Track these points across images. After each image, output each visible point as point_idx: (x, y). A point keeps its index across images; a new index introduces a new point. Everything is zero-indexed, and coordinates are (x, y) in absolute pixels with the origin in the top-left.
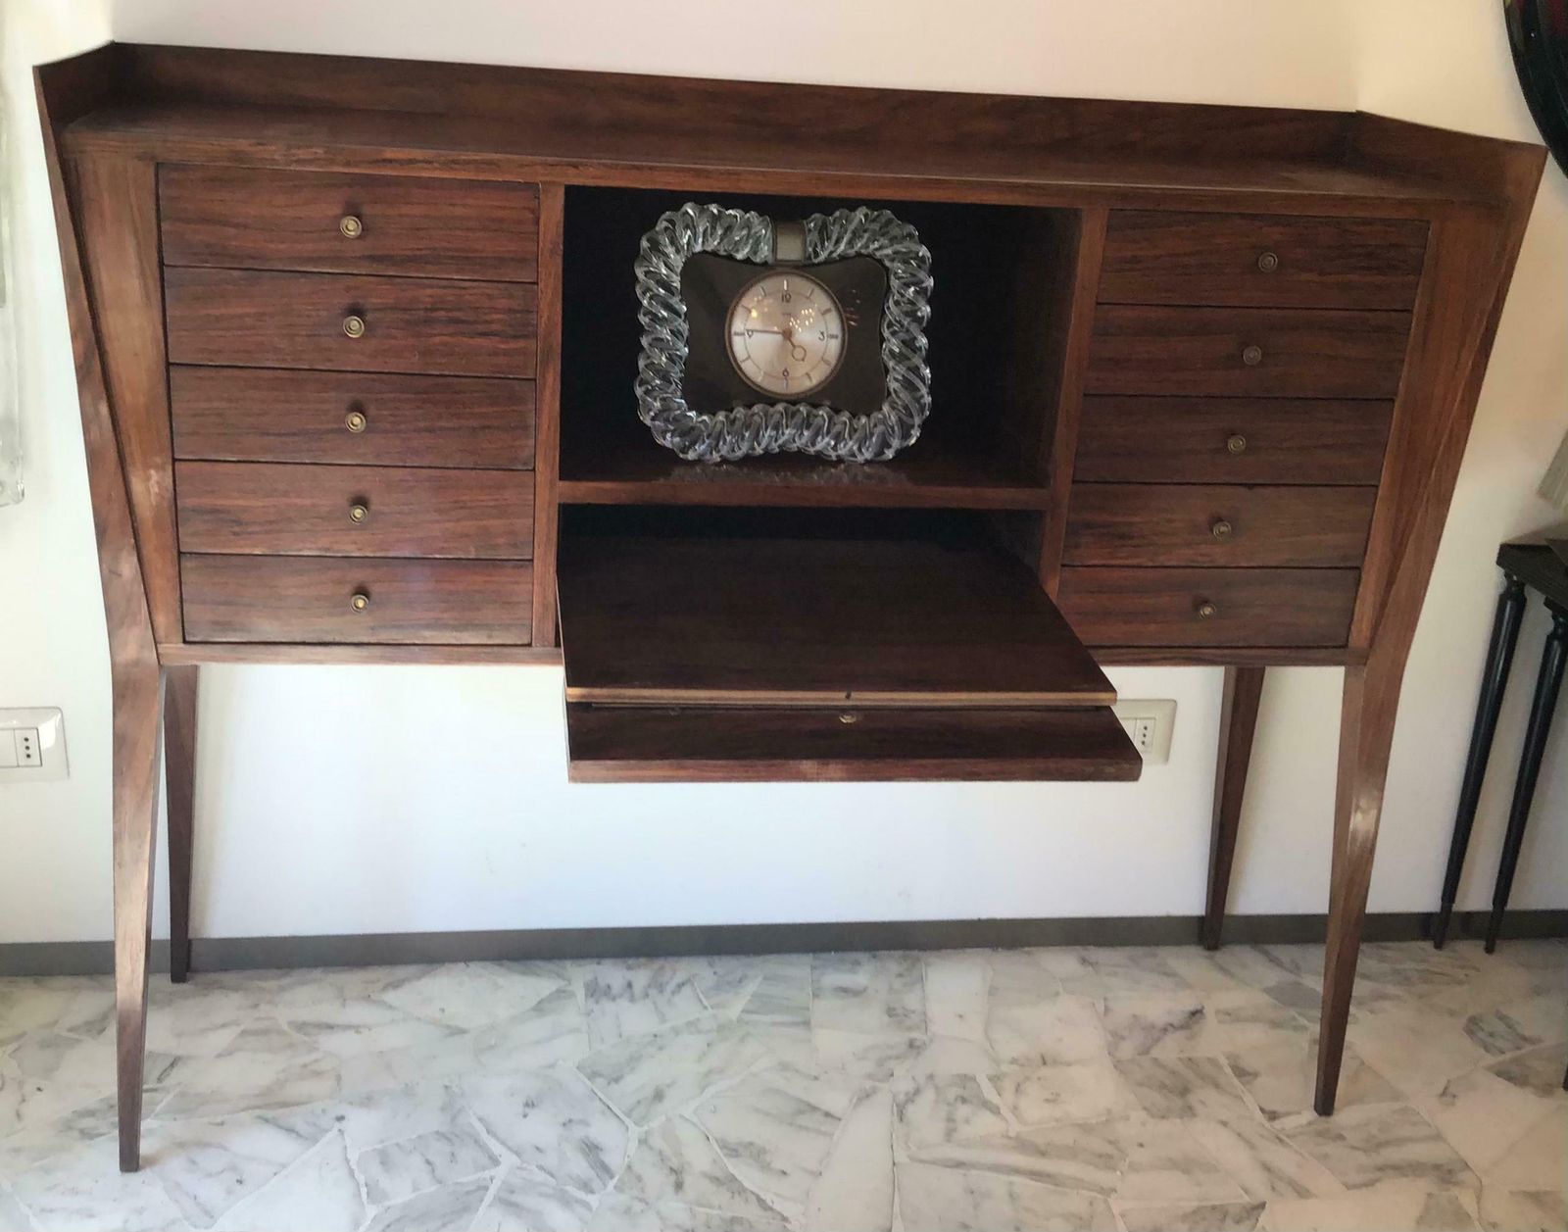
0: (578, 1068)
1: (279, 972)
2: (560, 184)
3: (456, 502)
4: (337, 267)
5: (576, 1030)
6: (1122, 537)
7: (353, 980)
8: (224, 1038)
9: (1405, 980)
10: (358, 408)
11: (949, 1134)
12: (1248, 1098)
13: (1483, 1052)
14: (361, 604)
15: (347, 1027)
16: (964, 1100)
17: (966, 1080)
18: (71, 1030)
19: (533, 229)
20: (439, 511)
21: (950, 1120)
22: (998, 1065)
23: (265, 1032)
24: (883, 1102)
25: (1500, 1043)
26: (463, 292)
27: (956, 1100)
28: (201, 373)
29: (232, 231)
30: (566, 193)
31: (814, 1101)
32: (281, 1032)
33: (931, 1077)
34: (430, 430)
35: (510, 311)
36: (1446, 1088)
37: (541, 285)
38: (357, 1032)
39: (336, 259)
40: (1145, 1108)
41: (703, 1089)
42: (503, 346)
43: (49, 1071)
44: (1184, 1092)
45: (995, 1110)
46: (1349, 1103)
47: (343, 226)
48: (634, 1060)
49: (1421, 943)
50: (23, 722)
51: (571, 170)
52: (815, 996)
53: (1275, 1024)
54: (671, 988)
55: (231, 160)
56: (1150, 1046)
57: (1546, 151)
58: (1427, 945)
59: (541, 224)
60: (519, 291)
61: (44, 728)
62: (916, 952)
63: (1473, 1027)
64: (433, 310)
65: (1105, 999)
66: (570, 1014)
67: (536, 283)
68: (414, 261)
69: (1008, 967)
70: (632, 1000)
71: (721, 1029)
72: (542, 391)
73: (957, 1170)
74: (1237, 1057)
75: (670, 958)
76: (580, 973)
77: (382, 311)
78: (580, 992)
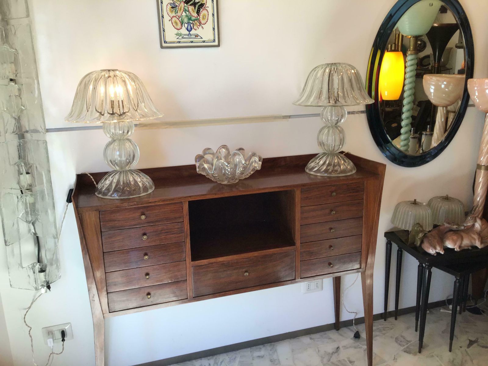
2: (187, 201)
3: (169, 270)
4: (140, 225)
6: (312, 253)
9: (380, 331)
10: (146, 254)
13: (400, 346)
14: (149, 297)
19: (182, 211)
20: (165, 273)
25: (403, 343)
26: (168, 226)
29: (116, 222)
30: (189, 203)
34: (163, 256)
35: (178, 228)
36: (394, 358)
37: (185, 222)
42: (177, 236)
47: (141, 217)
49: (381, 320)
50: (62, 328)
51: (189, 198)
52: (253, 360)
53: (355, 348)
54: (219, 363)
55: (116, 208)
56: (330, 359)
57: (386, 165)
58: (383, 320)
59: (184, 210)
60: (180, 224)
61: (67, 328)
62: (273, 343)
63: (397, 340)
64: (162, 231)
65: (318, 348)
67: (183, 221)
68: (157, 221)
69: (295, 343)
72: (186, 243)
74: (349, 358)
75: (218, 355)
76: (197, 363)
77: (150, 233)
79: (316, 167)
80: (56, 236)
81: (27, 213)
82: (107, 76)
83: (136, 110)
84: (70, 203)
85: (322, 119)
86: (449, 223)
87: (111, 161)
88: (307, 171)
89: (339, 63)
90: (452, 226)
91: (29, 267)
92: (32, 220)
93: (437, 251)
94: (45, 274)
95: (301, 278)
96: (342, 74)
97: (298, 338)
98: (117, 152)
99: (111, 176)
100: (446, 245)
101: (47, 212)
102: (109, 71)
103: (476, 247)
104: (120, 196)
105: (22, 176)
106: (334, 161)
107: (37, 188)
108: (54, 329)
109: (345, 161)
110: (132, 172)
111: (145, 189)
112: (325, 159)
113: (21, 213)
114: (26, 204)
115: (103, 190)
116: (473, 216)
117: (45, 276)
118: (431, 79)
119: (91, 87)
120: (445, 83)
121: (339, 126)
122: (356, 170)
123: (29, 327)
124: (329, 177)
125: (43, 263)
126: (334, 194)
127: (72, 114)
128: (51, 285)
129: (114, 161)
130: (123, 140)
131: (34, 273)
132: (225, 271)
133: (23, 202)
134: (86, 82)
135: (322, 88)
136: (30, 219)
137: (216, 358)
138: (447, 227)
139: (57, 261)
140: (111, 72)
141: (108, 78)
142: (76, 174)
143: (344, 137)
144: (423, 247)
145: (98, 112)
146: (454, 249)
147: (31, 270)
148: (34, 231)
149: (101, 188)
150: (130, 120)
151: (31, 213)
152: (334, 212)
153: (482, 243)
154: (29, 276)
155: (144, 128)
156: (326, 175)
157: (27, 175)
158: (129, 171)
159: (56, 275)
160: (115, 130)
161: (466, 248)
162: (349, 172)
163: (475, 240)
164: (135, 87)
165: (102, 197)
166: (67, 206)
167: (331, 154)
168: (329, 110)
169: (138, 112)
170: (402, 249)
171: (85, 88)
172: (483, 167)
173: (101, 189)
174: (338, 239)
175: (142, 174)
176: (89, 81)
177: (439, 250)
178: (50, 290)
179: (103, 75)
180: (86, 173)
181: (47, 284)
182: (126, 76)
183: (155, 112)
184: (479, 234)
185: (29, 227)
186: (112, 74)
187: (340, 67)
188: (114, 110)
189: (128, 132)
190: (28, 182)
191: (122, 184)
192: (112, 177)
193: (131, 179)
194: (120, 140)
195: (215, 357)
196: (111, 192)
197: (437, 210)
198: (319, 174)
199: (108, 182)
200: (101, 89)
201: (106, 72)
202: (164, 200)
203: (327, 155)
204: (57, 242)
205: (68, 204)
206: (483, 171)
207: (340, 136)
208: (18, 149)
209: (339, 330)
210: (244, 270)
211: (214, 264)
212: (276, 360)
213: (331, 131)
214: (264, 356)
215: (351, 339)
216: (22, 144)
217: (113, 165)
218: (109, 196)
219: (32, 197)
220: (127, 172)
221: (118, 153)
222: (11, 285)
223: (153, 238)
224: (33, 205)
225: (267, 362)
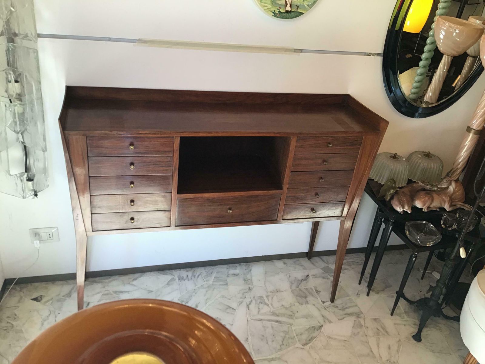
1: (108, 277)
2: (179, 136)
4: (129, 155)
5: (177, 290)
6: (297, 198)
7: (125, 278)
8: (98, 297)
9: (350, 265)
10: (132, 183)
11: (259, 312)
12: (319, 298)
14: (132, 221)
15: (125, 292)
16: (261, 303)
17: (261, 297)
18: (63, 296)
19: (172, 145)
21: (259, 308)
22: (268, 293)
23: (107, 294)
24: (244, 304)
26: (156, 158)
27: (260, 303)
28: (97, 177)
29: (104, 149)
30: (180, 138)
31: (230, 306)
32: (112, 294)
33: (254, 297)
34: (149, 186)
35: (167, 162)
36: (358, 293)
37: (174, 156)
38: (128, 293)
40: (298, 302)
41: (206, 303)
42: (165, 169)
43: (60, 308)
44: (306, 297)
45: (268, 305)
46: (337, 299)
47: (130, 147)
48: (191, 297)
50: (49, 231)
51: (182, 134)
52: (228, 277)
53: (324, 278)
54: (197, 276)
56: (299, 286)
59: (175, 144)
60: (169, 158)
61: (53, 231)
62: (249, 263)
64: (150, 162)
65: (289, 273)
66: (175, 285)
67: (173, 156)
68: (146, 153)
69: (268, 265)
70: (188, 280)
71: (208, 287)
72: (174, 177)
73: (261, 321)
74: (316, 287)
75: (196, 268)
76: (176, 273)
77: (138, 163)
78: (177, 279)
81: (15, 123)
91: (17, 176)
92: (20, 131)
94: (32, 183)
95: (282, 220)
97: (272, 261)
101: (36, 123)
105: (10, 84)
107: (26, 99)
108: (41, 231)
113: (9, 122)
114: (14, 114)
117: (33, 185)
125: (30, 173)
126: (330, 145)
128: (38, 194)
131: (22, 181)
132: (209, 205)
133: (11, 111)
136: (19, 130)
137: (194, 271)
138: (421, 186)
142: (66, 86)
147: (19, 179)
148: (22, 141)
151: (19, 123)
152: (327, 163)
154: (16, 184)
155: (144, 44)
157: (15, 83)
159: (44, 184)
161: (434, 209)
174: (325, 188)
177: (406, 210)
178: (37, 197)
181: (34, 193)
185: (17, 137)
190: (17, 91)
195: (194, 269)
202: (155, 133)
204: (46, 155)
208: (7, 53)
209: (310, 259)
210: (228, 207)
211: (199, 199)
212: (249, 280)
214: (238, 274)
215: (321, 269)
223: (141, 168)
224: (22, 115)
225: (241, 281)
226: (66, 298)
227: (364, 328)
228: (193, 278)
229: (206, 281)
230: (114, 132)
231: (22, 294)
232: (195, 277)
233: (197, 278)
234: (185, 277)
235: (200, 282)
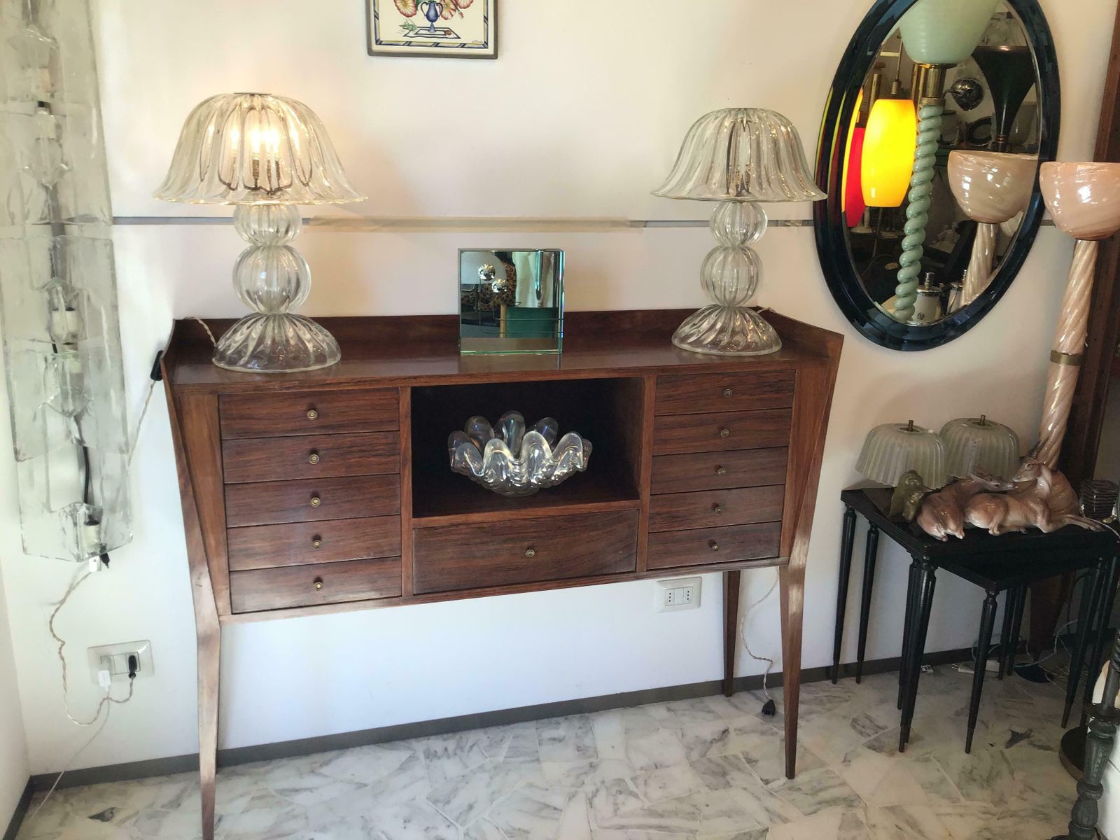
0: (427, 798)
1: (264, 763)
2: (409, 387)
3: (364, 533)
4: (305, 433)
5: (423, 778)
6: (675, 517)
7: (303, 763)
8: (242, 803)
9: (821, 703)
10: (315, 495)
11: (616, 811)
12: (755, 775)
13: (860, 736)
14: (319, 586)
15: (305, 789)
16: (621, 793)
17: (620, 781)
18: (163, 807)
19: (396, 406)
20: (356, 538)
21: (615, 804)
22: (634, 771)
23: (264, 797)
24: (581, 798)
25: (869, 731)
26: (364, 438)
27: (617, 792)
28: (240, 487)
29: (254, 422)
30: (412, 391)
31: (548, 803)
32: (273, 796)
33: (603, 782)
34: (350, 501)
35: (387, 444)
36: (845, 758)
37: (401, 431)
38: (312, 792)
39: (305, 430)
40: (707, 786)
41: (492, 801)
42: (383, 460)
43: (155, 831)
44: (724, 774)
45: (636, 796)
46: (801, 771)
47: (308, 415)
48: (455, 791)
49: (826, 682)
50: (131, 650)
51: (414, 381)
52: (540, 744)
53: (763, 733)
54: (467, 748)
55: (255, 391)
56: (706, 753)
57: (843, 336)
58: (829, 682)
59: (400, 404)
60: (391, 435)
61: (141, 651)
62: (587, 714)
63: (854, 723)
64: (351, 447)
65: (681, 729)
66: (419, 770)
67: (399, 431)
68: (341, 426)
69: (632, 717)
70: (449, 757)
71: (495, 768)
72: (404, 478)
73: (621, 830)
74: (747, 753)
75: (465, 732)
76: (420, 746)
77: (327, 449)
78: (422, 756)
79: (692, 335)
80: (124, 448)
81: (64, 394)
82: (246, 105)
83: (307, 184)
84: (158, 382)
85: (713, 230)
86: (981, 476)
87: (248, 292)
88: (676, 342)
89: (754, 110)
90: (987, 482)
91: (65, 511)
92: (74, 410)
93: (949, 531)
94: (98, 529)
95: (647, 570)
96: (757, 133)
97: (641, 708)
98: (261, 272)
99: (246, 326)
100: (970, 521)
101: (106, 395)
102: (252, 95)
103: (1038, 530)
104: (265, 367)
105: (56, 315)
106: (734, 324)
107: (87, 343)
108: (114, 651)
109: (758, 326)
110: (294, 320)
111: (321, 358)
112: (715, 318)
113: (52, 395)
114: (64, 375)
115: (230, 352)
116: (1036, 461)
117: (99, 533)
118: (966, 159)
119: (211, 129)
120: (995, 170)
121: (749, 249)
122: (781, 346)
123: (59, 640)
124: (720, 357)
125: (94, 505)
126: (729, 392)
127: (170, 183)
128: (109, 554)
129: (256, 293)
130: (277, 247)
131: (75, 524)
132: (483, 543)
133: (56, 370)
134: (200, 115)
135: (712, 162)
136: (71, 408)
137: (461, 739)
138: (977, 484)
139: (126, 504)
140: (256, 98)
141: (249, 111)
142: (174, 319)
143: (759, 274)
144: (919, 523)
145: (224, 183)
146: (988, 529)
147: (69, 517)
148: (78, 436)
149: (224, 347)
150: (293, 202)
151: (73, 395)
152: (727, 432)
153: (1049, 521)
154: (63, 529)
155: (325, 227)
156: (714, 352)
157: (67, 312)
158: (287, 316)
159: (123, 535)
160: (260, 222)
161: (1015, 530)
162: (764, 348)
163: (1035, 513)
164: (307, 135)
165: (226, 367)
166: (152, 387)
167: (729, 307)
168: (728, 213)
169: (310, 188)
170: (879, 530)
171: (198, 131)
172: (1064, 358)
173: (225, 351)
174: (732, 491)
175: (315, 327)
176: (209, 114)
177: (953, 531)
178: (107, 565)
179: (239, 104)
180: (196, 318)
181: (101, 551)
182: (289, 107)
183: (348, 191)
184: (1046, 502)
185: (68, 426)
186: (257, 102)
187: (756, 117)
188: (258, 181)
189: (287, 232)
190: (70, 328)
191: (269, 342)
192: (248, 328)
193: (291, 333)
194: (270, 247)
195: (458, 736)
196: (245, 359)
197: (958, 446)
198: (699, 350)
199: (239, 337)
200: (232, 133)
201: (245, 98)
202: (359, 382)
203: (718, 311)
204: (127, 465)
205: (154, 383)
206: (1062, 367)
207: (749, 270)
208: (51, 255)
209: (731, 696)
210: (526, 544)
211: (461, 527)
212: (590, 747)
213: (730, 259)
214: (564, 738)
215: (757, 715)
216: (59, 246)
217: (251, 299)
218: (242, 366)
219: (76, 360)
220: (283, 318)
221: (263, 276)
222: (24, 549)
223: (332, 461)
224: (79, 378)
225: (570, 751)
226: (169, 810)
227: (867, 827)
228: (458, 752)
229: (490, 756)
230: (274, 383)
231: (68, 808)
232: (463, 751)
233: (469, 751)
234: (440, 752)
235: (475, 759)
